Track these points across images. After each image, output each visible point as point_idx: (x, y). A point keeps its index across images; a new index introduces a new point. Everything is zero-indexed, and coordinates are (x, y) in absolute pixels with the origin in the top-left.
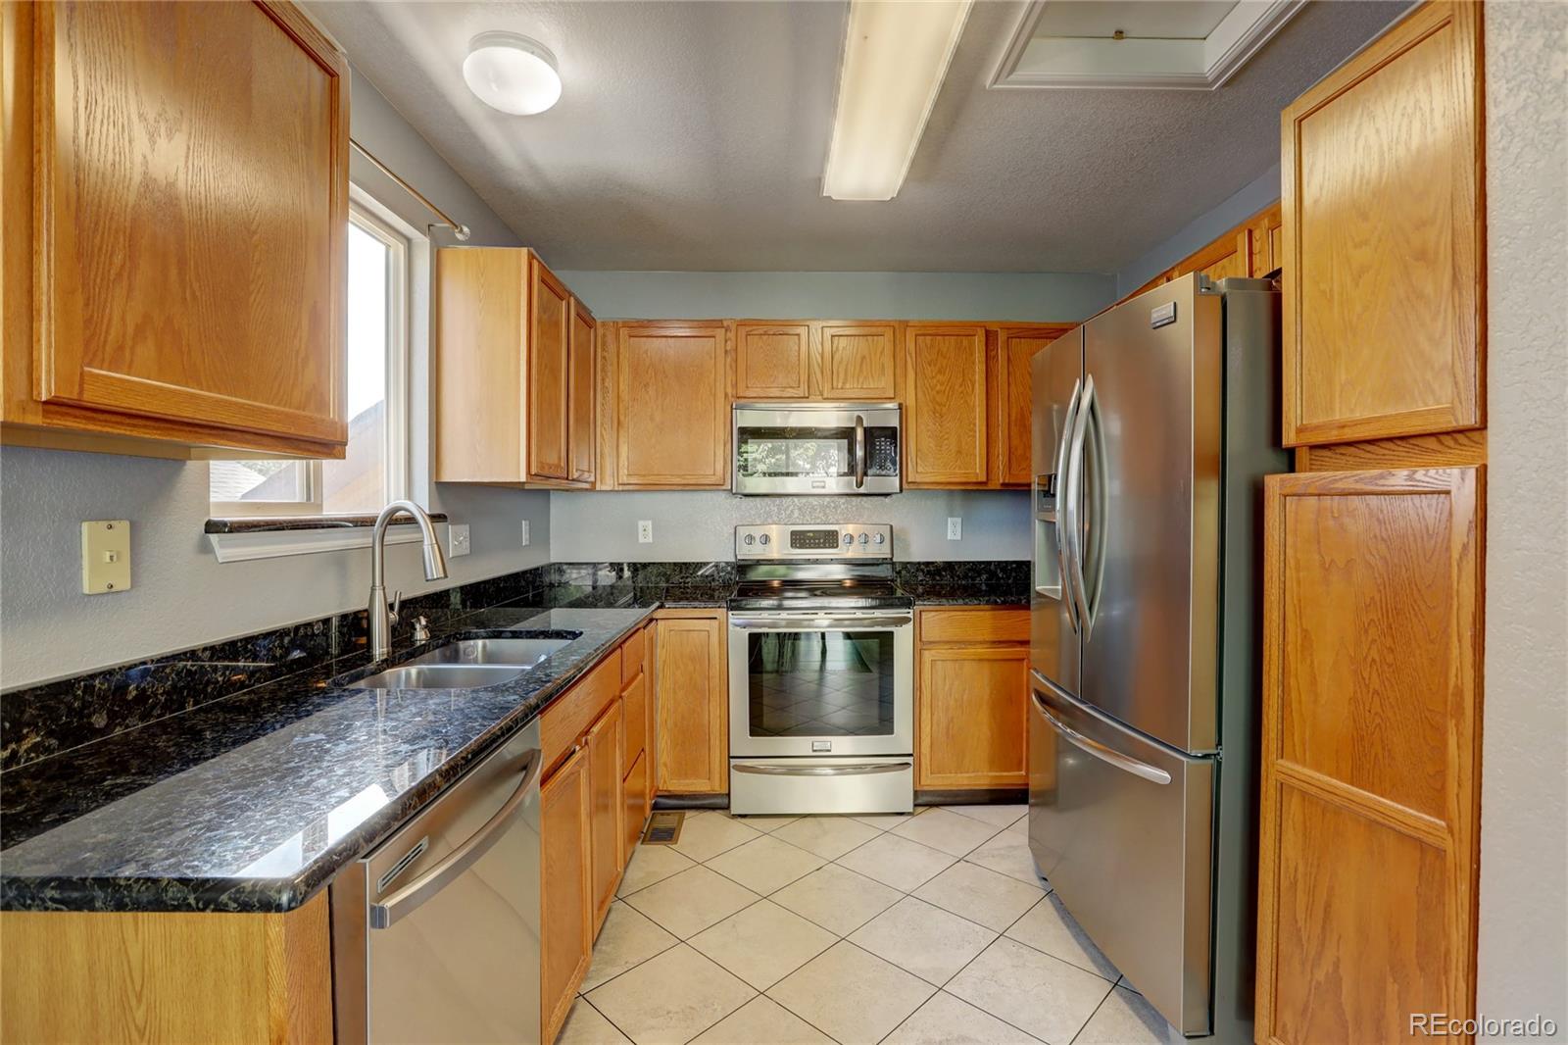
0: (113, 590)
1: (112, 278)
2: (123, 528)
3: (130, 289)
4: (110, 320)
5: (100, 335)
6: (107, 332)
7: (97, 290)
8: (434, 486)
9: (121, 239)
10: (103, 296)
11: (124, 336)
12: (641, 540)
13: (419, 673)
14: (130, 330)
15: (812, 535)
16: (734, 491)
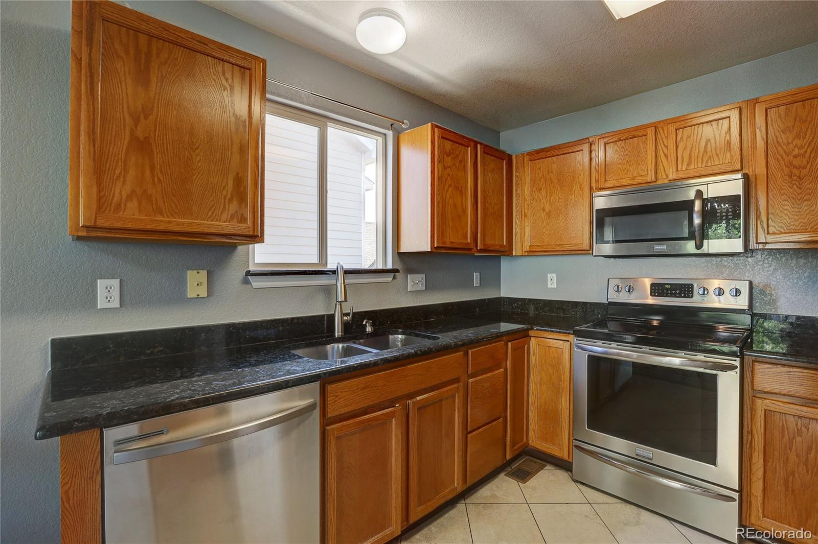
0: (199, 297)
1: (115, 178)
2: (204, 273)
3: (124, 181)
4: (114, 194)
5: (109, 200)
6: (113, 199)
7: (107, 184)
8: (397, 256)
9: (120, 163)
10: (110, 185)
11: (121, 199)
12: (550, 286)
13: (343, 347)
14: (124, 197)
15: (669, 286)
16: (594, 254)
